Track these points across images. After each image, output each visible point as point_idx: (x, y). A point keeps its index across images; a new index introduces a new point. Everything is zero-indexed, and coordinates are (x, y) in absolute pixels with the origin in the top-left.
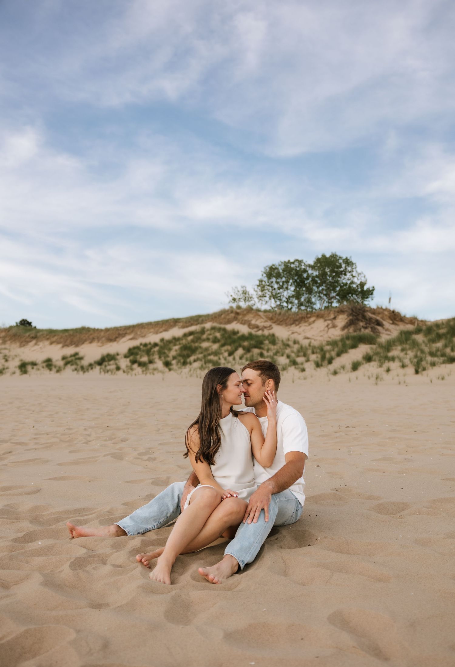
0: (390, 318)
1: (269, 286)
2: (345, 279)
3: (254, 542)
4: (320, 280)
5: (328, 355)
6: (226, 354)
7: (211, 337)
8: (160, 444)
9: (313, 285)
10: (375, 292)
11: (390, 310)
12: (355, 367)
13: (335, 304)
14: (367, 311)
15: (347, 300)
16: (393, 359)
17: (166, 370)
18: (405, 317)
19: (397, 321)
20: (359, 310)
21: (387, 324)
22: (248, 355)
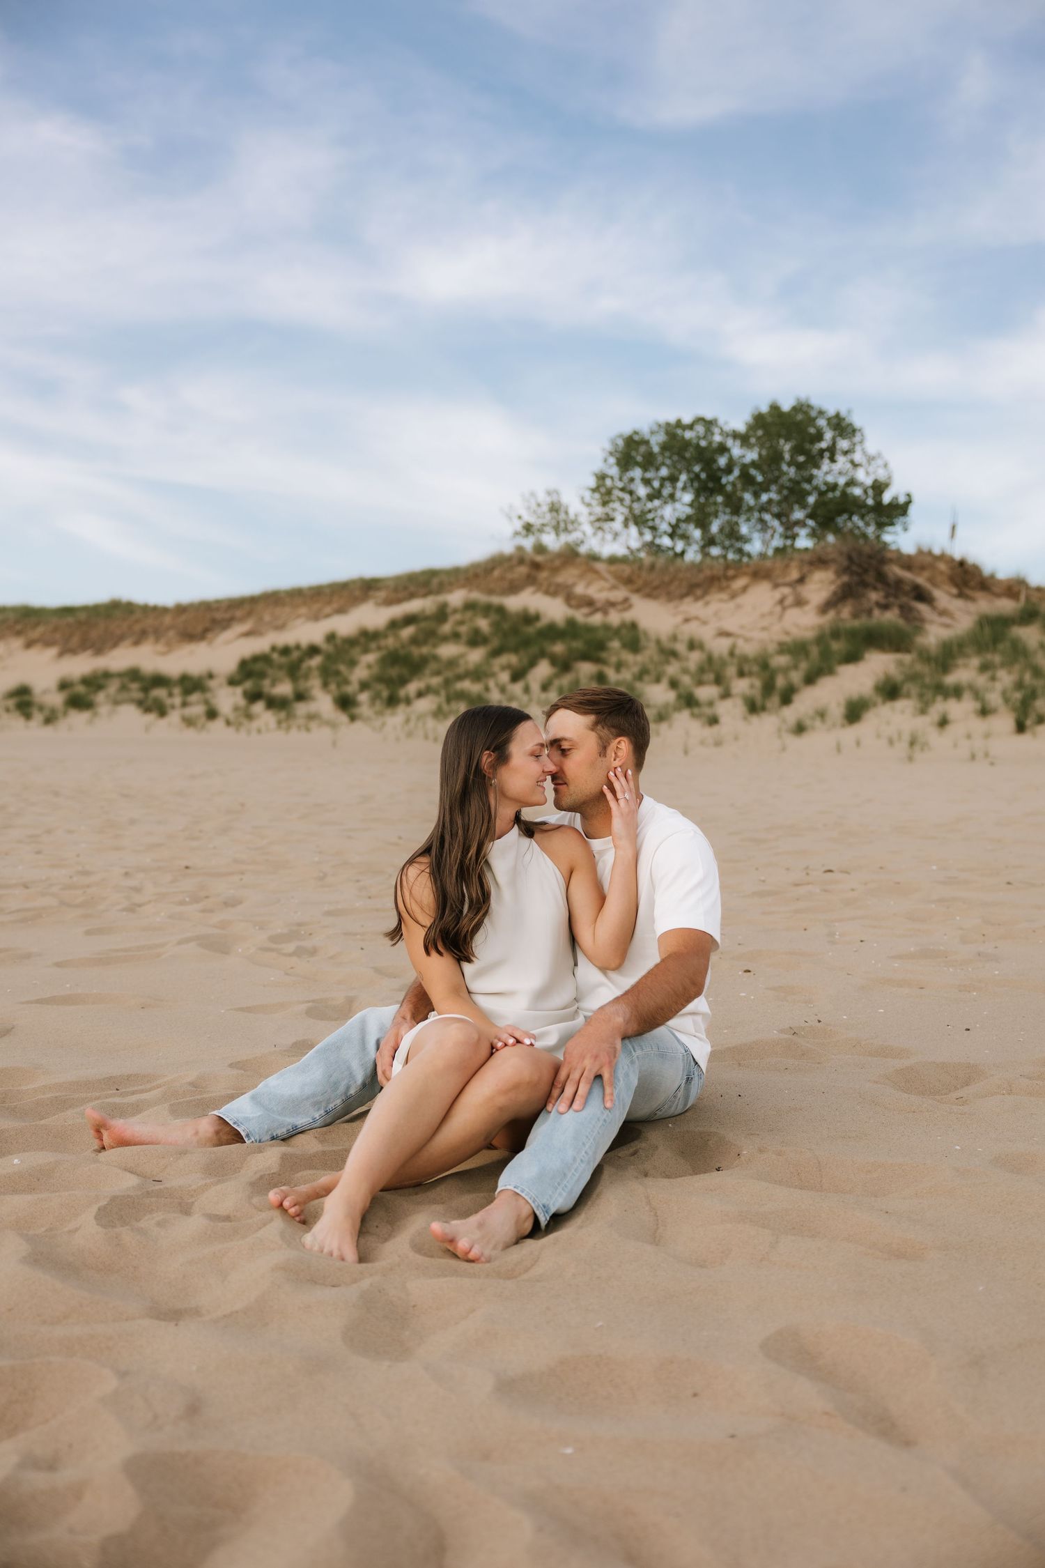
0: (953, 580)
1: (622, 490)
2: (830, 473)
3: (574, 1159)
4: (763, 473)
5: (780, 682)
6: (505, 677)
7: (463, 629)
8: (328, 913)
9: (744, 490)
10: (912, 510)
11: (952, 560)
12: (854, 712)
13: (804, 542)
14: (891, 561)
15: (837, 531)
16: (957, 692)
17: (343, 718)
18: (992, 577)
19: (973, 589)
20: (870, 557)
21: (943, 597)
22: (566, 680)
